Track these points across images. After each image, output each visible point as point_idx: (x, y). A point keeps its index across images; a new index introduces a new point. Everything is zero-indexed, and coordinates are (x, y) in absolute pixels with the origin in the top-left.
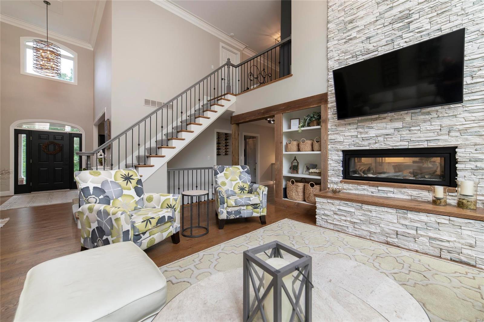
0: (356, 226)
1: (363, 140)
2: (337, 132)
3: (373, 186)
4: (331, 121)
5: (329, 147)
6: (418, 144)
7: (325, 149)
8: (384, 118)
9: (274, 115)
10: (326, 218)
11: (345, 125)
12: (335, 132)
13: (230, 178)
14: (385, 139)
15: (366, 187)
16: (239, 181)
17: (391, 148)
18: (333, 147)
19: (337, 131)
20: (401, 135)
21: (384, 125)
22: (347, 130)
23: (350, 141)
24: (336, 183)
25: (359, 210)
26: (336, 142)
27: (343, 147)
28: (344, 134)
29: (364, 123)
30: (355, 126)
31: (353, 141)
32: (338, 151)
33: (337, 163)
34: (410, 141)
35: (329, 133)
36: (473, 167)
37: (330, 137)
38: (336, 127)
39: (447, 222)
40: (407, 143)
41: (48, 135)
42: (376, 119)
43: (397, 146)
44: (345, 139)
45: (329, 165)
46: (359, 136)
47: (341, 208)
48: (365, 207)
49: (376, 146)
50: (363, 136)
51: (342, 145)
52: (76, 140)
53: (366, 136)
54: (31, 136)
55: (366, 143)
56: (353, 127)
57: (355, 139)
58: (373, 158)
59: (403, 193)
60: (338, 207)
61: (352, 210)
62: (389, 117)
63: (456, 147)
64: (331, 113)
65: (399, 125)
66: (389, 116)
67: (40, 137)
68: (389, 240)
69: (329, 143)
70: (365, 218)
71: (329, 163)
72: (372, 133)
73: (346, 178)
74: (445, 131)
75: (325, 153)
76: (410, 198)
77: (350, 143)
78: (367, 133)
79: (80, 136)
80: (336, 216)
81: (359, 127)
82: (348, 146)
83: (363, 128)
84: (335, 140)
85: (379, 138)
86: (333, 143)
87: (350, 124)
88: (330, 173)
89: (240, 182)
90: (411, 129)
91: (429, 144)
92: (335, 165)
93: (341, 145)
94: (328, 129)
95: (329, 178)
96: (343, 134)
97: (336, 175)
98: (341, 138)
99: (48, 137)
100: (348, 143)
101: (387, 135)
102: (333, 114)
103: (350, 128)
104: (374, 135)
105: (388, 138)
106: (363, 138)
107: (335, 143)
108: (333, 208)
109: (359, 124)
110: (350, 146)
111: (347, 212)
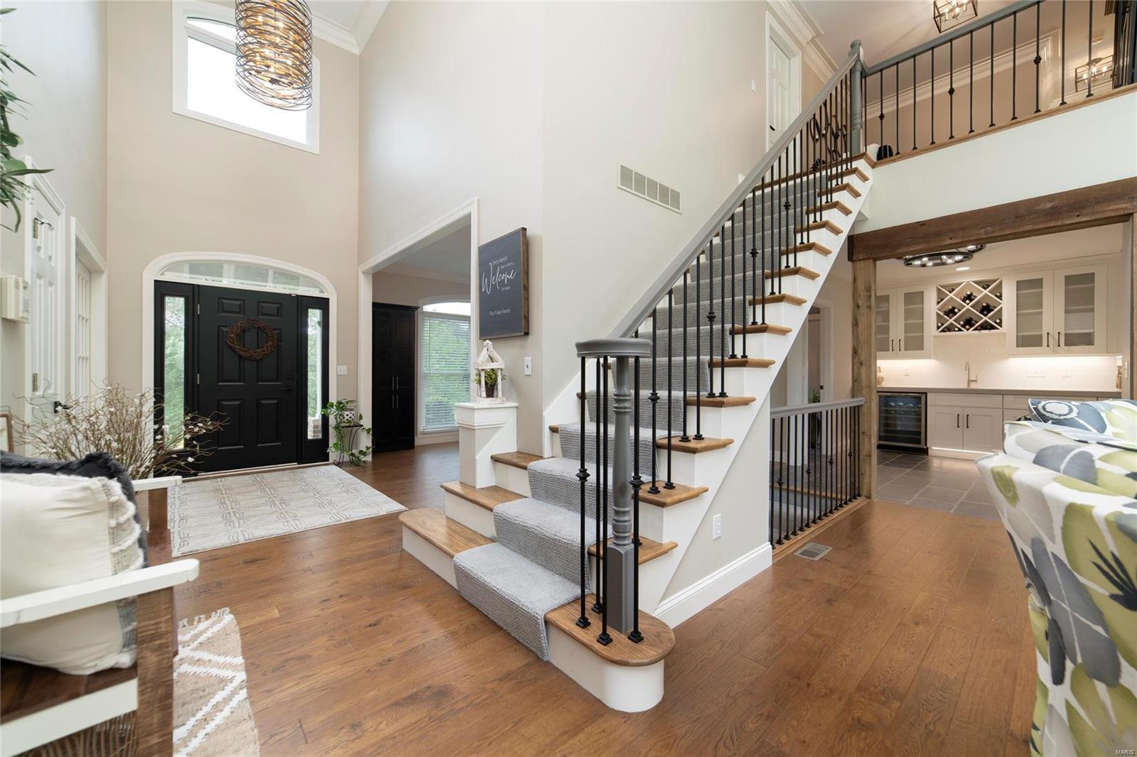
41: (243, 300)
52: (314, 316)
54: (199, 303)
67: (223, 306)
79: (323, 304)
99: (242, 305)
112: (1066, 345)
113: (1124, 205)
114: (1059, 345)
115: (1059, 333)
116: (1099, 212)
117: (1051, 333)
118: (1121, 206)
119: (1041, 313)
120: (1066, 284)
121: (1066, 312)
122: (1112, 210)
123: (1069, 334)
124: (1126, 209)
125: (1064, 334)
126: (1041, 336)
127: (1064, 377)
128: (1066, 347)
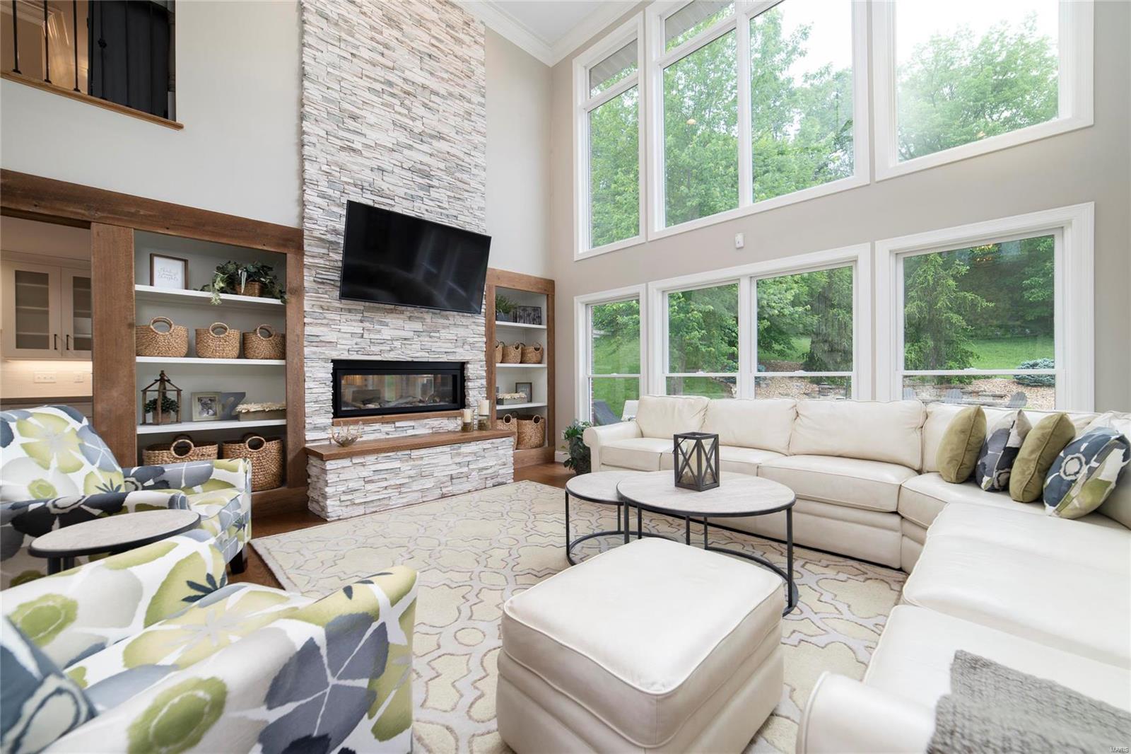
0: (403, 490)
1: (371, 342)
2: (325, 321)
3: (387, 423)
4: (311, 297)
5: (307, 351)
6: (437, 356)
7: (298, 354)
8: (402, 312)
9: (90, 222)
10: (349, 497)
11: (341, 311)
12: (319, 321)
13: (54, 464)
14: (403, 346)
15: (377, 426)
16: (88, 468)
17: (410, 359)
18: (315, 353)
19: (325, 318)
20: (421, 342)
21: (400, 323)
22: (345, 321)
23: (349, 342)
24: (324, 429)
25: (407, 461)
26: (321, 341)
27: (337, 353)
28: (339, 327)
29: (373, 314)
30: (359, 317)
31: (356, 344)
32: (325, 360)
33: (323, 385)
34: (429, 351)
35: (306, 320)
36: (479, 385)
37: (308, 330)
38: (321, 311)
39: (490, 446)
40: (427, 355)
42: (391, 311)
43: (417, 357)
44: (340, 338)
45: (307, 391)
46: (365, 336)
47: (379, 467)
48: (415, 453)
49: (392, 356)
50: (372, 336)
51: (336, 350)
53: (378, 336)
55: (376, 349)
56: (354, 318)
57: (359, 340)
58: (398, 376)
59: (424, 426)
60: (374, 468)
61: (396, 464)
62: (408, 313)
63: (468, 363)
64: (312, 279)
65: (417, 326)
66: (407, 311)
68: (444, 490)
69: (306, 344)
70: (415, 471)
71: (306, 387)
72: (386, 333)
73: (339, 415)
74: (460, 344)
75: (297, 364)
76: (431, 431)
77: (350, 347)
78: (379, 332)
80: (369, 487)
81: (366, 319)
82: (346, 353)
83: (372, 322)
84: (321, 338)
85: (395, 343)
86: (314, 344)
87: (350, 311)
88: (309, 408)
89: (94, 468)
90: (432, 334)
91: (449, 357)
92: (322, 390)
93: (332, 350)
94: (305, 311)
95: (308, 420)
96: (336, 327)
97: (323, 412)
98: (332, 337)
100: (347, 347)
101: (405, 339)
102: (315, 281)
103: (350, 317)
104: (389, 338)
105: (408, 344)
106: (372, 341)
107: (319, 344)
108: (364, 473)
109: (366, 314)
110: (350, 352)
111: (389, 471)
112: (76, 348)
113: (83, 212)
114: (68, 349)
115: (68, 336)
116: (58, 210)
117: (59, 335)
118: (80, 211)
119: (47, 313)
120: (75, 286)
121: (76, 315)
122: (72, 212)
123: (78, 338)
124: (83, 215)
125: (72, 337)
126: (48, 337)
127: (76, 382)
128: (76, 351)
